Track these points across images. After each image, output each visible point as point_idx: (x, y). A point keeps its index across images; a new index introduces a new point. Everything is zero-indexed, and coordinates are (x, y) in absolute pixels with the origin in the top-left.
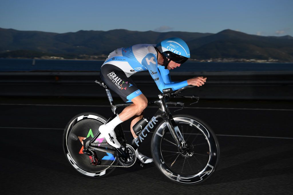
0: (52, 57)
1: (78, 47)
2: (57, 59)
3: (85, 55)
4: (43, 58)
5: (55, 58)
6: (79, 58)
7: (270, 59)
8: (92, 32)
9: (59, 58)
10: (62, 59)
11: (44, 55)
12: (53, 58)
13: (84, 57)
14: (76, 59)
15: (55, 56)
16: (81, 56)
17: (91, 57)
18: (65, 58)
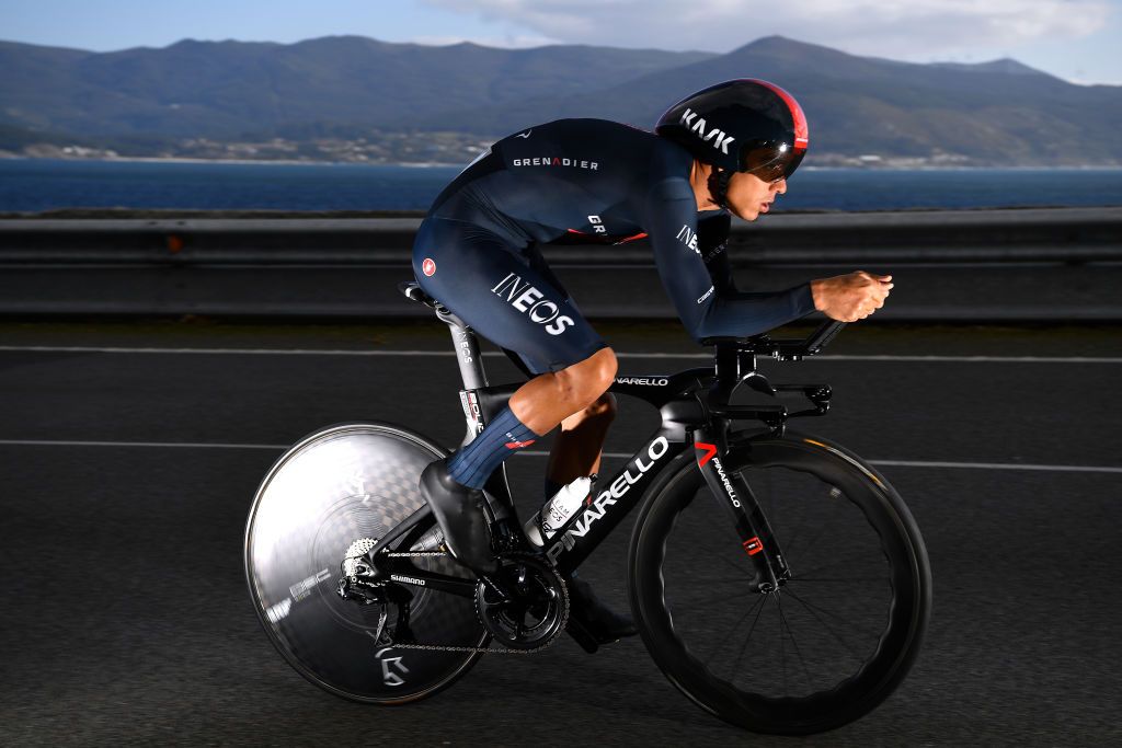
0: (68, 150)
1: (175, 106)
2: (88, 155)
3: (203, 141)
4: (33, 152)
5: (82, 151)
6: (181, 153)
7: (939, 154)
8: (230, 45)
9: (97, 152)
10: (112, 156)
11: (35, 139)
12: (74, 154)
13: (203, 148)
14: (170, 160)
15: (83, 145)
16: (190, 143)
17: (231, 148)
18: (121, 153)
